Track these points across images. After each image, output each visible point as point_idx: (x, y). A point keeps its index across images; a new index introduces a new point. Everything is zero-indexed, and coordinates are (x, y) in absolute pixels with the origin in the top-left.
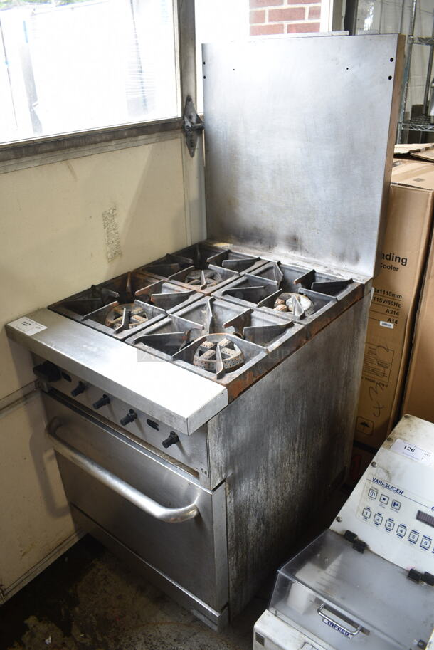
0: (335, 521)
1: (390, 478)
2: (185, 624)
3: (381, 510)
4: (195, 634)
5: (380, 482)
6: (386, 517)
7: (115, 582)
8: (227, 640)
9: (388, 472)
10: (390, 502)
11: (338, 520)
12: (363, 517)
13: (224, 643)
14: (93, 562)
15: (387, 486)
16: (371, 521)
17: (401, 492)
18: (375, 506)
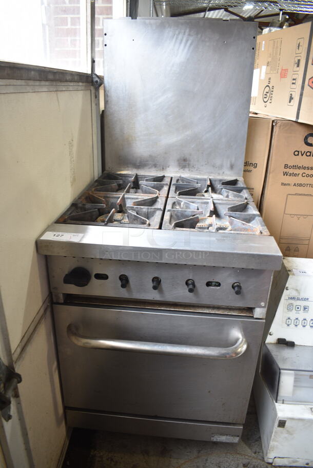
0: (269, 336)
1: (299, 293)
2: (195, 458)
3: (297, 316)
4: (207, 460)
5: (293, 298)
6: (301, 319)
7: (122, 459)
8: (229, 451)
9: (297, 290)
10: (302, 308)
11: (270, 335)
12: (286, 325)
13: (229, 454)
14: (92, 453)
15: (298, 299)
16: (292, 326)
17: (308, 299)
18: (293, 315)
